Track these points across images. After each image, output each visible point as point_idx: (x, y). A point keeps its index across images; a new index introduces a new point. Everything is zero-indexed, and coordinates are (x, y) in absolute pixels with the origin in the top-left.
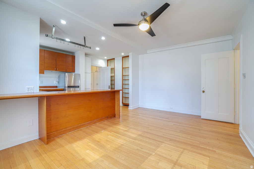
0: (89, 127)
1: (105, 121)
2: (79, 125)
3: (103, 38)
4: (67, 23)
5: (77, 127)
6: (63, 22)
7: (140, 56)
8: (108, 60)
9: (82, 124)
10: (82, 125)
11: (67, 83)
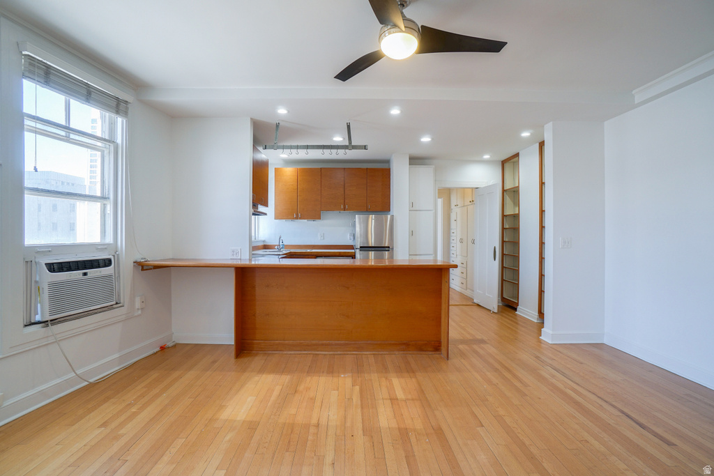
0: (340, 354)
1: (397, 353)
2: (314, 342)
3: (395, 111)
4: (289, 112)
5: (308, 345)
6: (282, 111)
7: (606, 123)
8: (503, 163)
9: (321, 342)
10: (322, 345)
11: (359, 240)
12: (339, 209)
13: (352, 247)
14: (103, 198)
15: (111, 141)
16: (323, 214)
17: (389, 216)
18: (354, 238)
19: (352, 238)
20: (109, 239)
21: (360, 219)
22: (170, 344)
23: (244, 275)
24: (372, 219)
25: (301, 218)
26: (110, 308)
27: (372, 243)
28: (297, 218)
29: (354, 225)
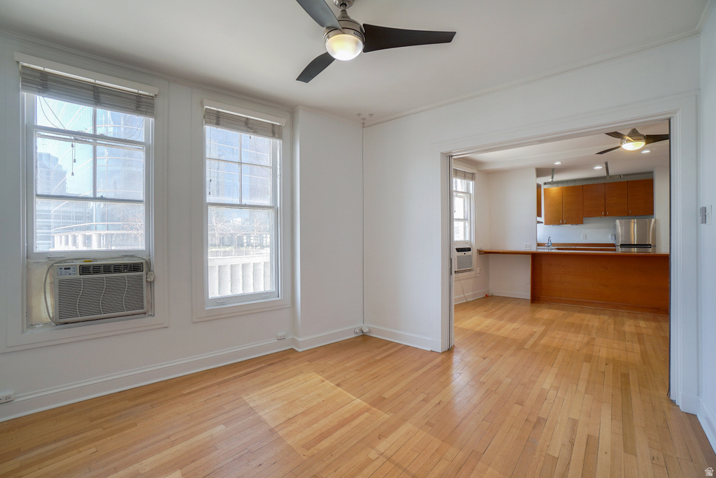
11: (620, 239)
12: (600, 215)
13: (613, 245)
14: (464, 220)
15: (467, 193)
16: (585, 220)
17: (653, 220)
18: (615, 238)
19: (613, 237)
20: (468, 239)
21: (620, 223)
22: (490, 295)
23: (535, 257)
24: (634, 223)
25: (566, 224)
26: (470, 270)
27: (634, 241)
28: (562, 224)
29: (615, 227)
